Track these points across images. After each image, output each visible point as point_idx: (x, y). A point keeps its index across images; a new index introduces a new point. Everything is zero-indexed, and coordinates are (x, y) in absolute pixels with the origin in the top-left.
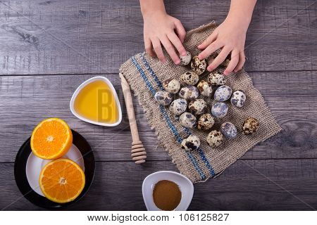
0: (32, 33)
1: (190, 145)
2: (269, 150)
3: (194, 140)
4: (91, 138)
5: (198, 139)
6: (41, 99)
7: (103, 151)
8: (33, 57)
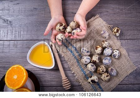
0: (9, 19)
1: (93, 81)
2: (130, 80)
3: (95, 78)
4: (38, 74)
5: (97, 78)
6: (13, 53)
7: (45, 81)
8: (9, 31)
